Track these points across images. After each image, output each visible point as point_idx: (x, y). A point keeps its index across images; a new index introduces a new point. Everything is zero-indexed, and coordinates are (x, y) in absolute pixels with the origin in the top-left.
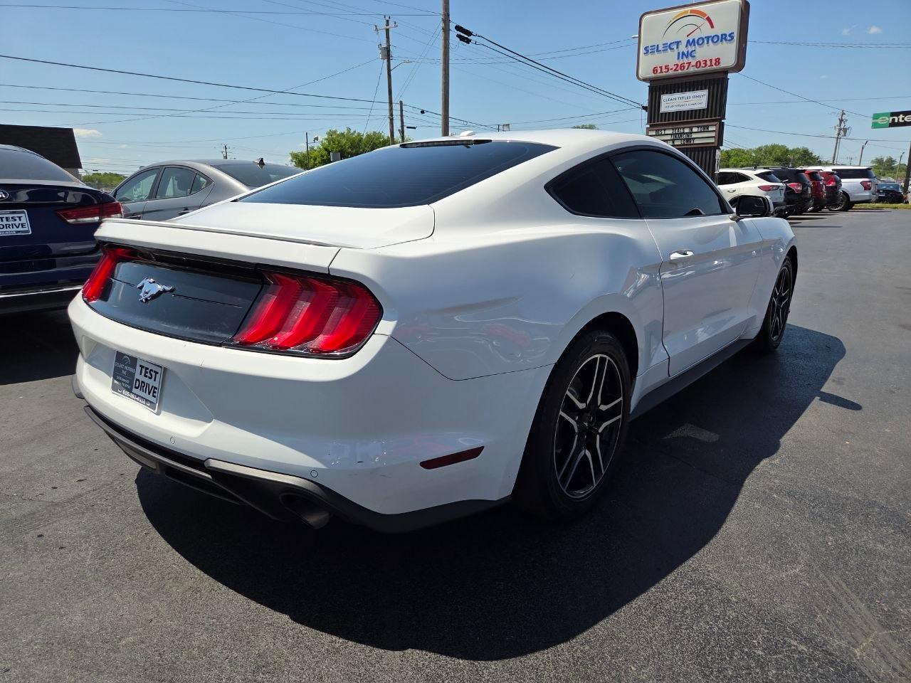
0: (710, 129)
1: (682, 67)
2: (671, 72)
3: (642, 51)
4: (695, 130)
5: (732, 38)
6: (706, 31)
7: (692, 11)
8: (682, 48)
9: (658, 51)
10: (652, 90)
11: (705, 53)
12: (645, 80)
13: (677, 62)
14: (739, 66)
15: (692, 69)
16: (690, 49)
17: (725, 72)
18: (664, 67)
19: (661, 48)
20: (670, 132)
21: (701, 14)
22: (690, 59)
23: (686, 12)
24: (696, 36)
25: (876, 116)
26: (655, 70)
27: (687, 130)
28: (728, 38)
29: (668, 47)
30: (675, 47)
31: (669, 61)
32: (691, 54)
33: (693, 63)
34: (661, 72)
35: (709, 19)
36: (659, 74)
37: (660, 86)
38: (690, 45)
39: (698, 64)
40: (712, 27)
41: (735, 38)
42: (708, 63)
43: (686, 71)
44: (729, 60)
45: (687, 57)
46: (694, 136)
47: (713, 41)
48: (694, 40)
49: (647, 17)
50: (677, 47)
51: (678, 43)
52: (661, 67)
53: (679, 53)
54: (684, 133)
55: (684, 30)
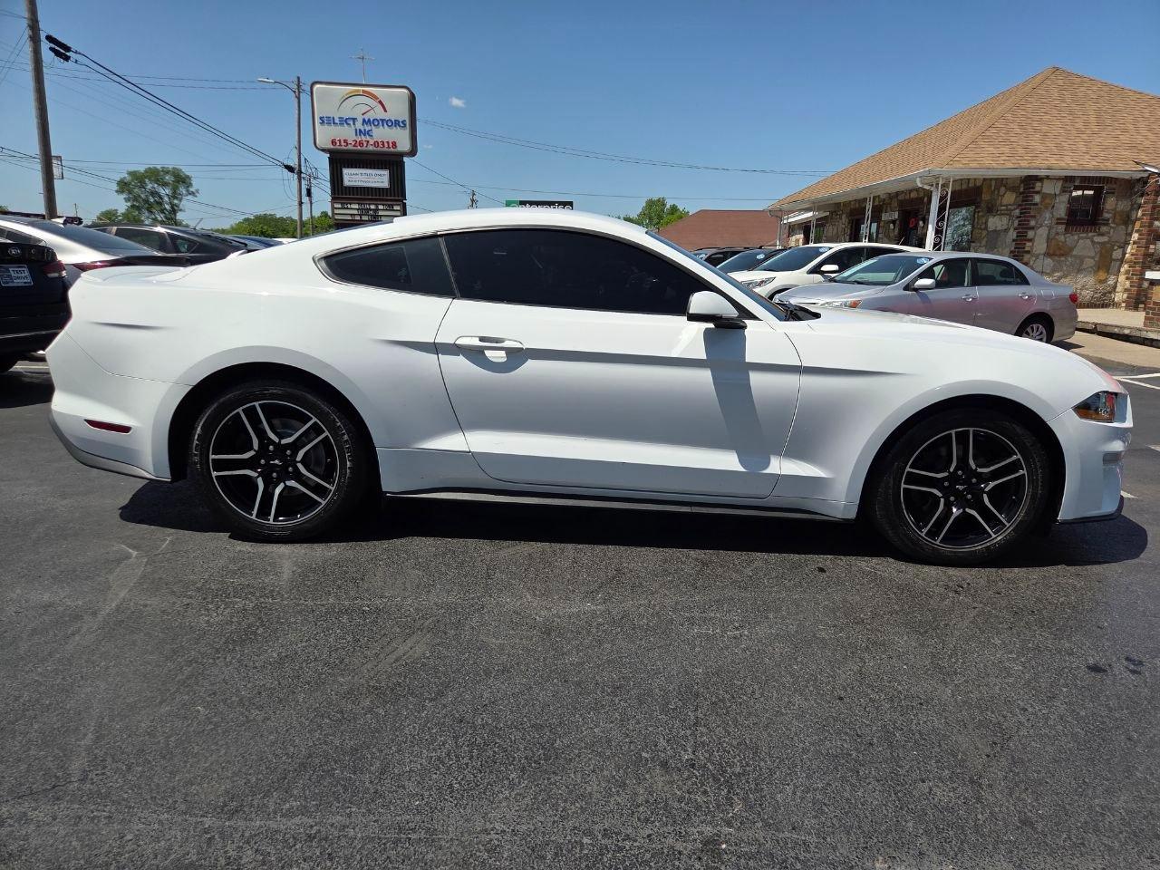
0: (395, 208)
1: (361, 144)
2: (350, 147)
3: (317, 121)
4: (381, 207)
5: (405, 125)
6: (379, 113)
7: (364, 91)
8: (359, 125)
9: (334, 123)
10: (331, 161)
11: (382, 134)
12: (323, 150)
13: (355, 138)
14: (413, 152)
15: (371, 148)
16: (368, 128)
17: (402, 155)
18: (342, 142)
19: (337, 121)
20: (357, 206)
21: (374, 97)
22: (368, 138)
23: (358, 91)
24: (371, 116)
25: (509, 203)
26: (333, 142)
27: (373, 207)
28: (402, 125)
29: (344, 121)
30: (351, 123)
31: (347, 135)
32: (368, 133)
33: (372, 142)
34: (340, 145)
35: (380, 102)
36: (337, 147)
37: (341, 159)
38: (367, 124)
39: (376, 144)
40: (385, 111)
41: (407, 125)
42: (386, 145)
43: (364, 148)
44: (404, 145)
45: (365, 135)
46: (380, 213)
47: (387, 124)
48: (369, 120)
49: (318, 86)
50: (354, 124)
51: (354, 120)
52: (340, 140)
53: (356, 130)
54: (371, 210)
55: (358, 107)
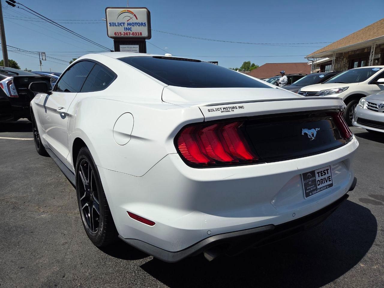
1: (127, 34)
2: (122, 36)
3: (109, 25)
5: (145, 25)
6: (134, 20)
7: (128, 11)
8: (126, 26)
9: (115, 25)
10: (115, 42)
11: (136, 29)
12: (111, 37)
13: (124, 32)
14: (149, 37)
15: (131, 36)
16: (129, 27)
17: (144, 38)
19: (117, 24)
21: (132, 13)
22: (130, 31)
23: (125, 10)
24: (131, 21)
26: (115, 34)
28: (144, 25)
29: (120, 24)
30: (123, 25)
31: (121, 30)
32: (130, 29)
33: (131, 33)
34: (118, 35)
35: (135, 15)
37: (119, 41)
38: (129, 25)
39: (133, 34)
40: (137, 19)
41: (146, 25)
42: (137, 34)
43: (128, 36)
44: (145, 34)
45: (128, 30)
47: (138, 25)
48: (130, 23)
49: (109, 9)
50: (124, 25)
51: (124, 23)
52: (118, 33)
53: (125, 28)
55: (125, 18)
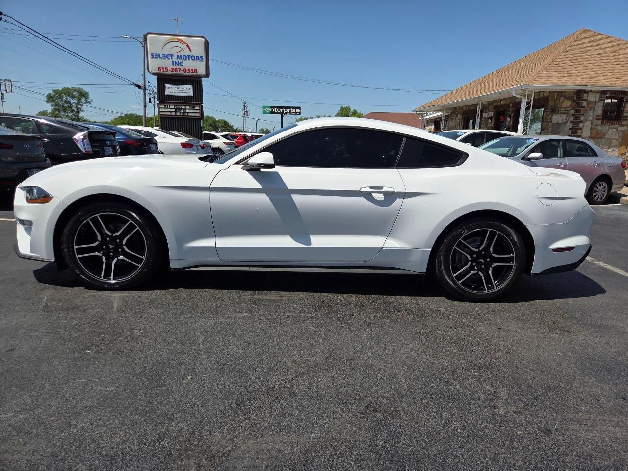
0: (196, 108)
1: (176, 70)
2: (169, 72)
3: (150, 56)
4: (188, 108)
5: (202, 60)
6: (186, 52)
7: (177, 39)
8: (175, 59)
9: (160, 58)
10: (158, 80)
11: (188, 65)
12: (153, 74)
13: (172, 67)
14: (207, 75)
15: (182, 73)
16: (180, 61)
17: (200, 77)
18: (165, 69)
19: (161, 56)
20: (173, 107)
21: (183, 42)
22: (180, 67)
23: (175, 39)
24: (182, 54)
25: (264, 108)
26: (159, 69)
27: (183, 107)
28: (200, 59)
29: (166, 57)
30: (170, 57)
31: (167, 65)
32: (180, 64)
33: (182, 69)
35: (188, 46)
36: (162, 72)
37: (163, 79)
38: (179, 58)
39: (185, 70)
40: (191, 51)
41: (204, 59)
42: (191, 71)
43: (178, 73)
44: (202, 71)
45: (178, 65)
46: (187, 111)
47: (192, 59)
48: (181, 56)
49: (150, 35)
50: (172, 58)
51: (172, 56)
52: (163, 68)
53: (173, 62)
54: (182, 109)
55: (173, 49)
